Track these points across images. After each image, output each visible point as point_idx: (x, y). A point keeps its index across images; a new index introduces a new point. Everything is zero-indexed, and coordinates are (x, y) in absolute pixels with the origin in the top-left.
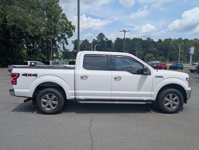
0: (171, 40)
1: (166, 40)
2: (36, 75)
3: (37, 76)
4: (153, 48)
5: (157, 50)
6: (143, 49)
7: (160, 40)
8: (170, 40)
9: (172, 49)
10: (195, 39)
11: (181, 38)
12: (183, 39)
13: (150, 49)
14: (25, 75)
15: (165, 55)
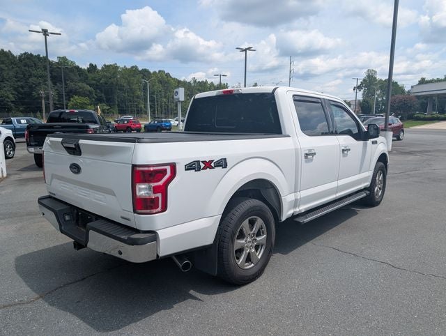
0: (117, 68)
1: (107, 68)
2: (222, 163)
3: (225, 166)
4: (80, 84)
5: (88, 88)
6: (55, 84)
7: (91, 65)
8: (115, 67)
9: (121, 88)
10: (160, 71)
11: (136, 67)
12: (140, 69)
13: (71, 85)
14: (193, 166)
15: (109, 101)
